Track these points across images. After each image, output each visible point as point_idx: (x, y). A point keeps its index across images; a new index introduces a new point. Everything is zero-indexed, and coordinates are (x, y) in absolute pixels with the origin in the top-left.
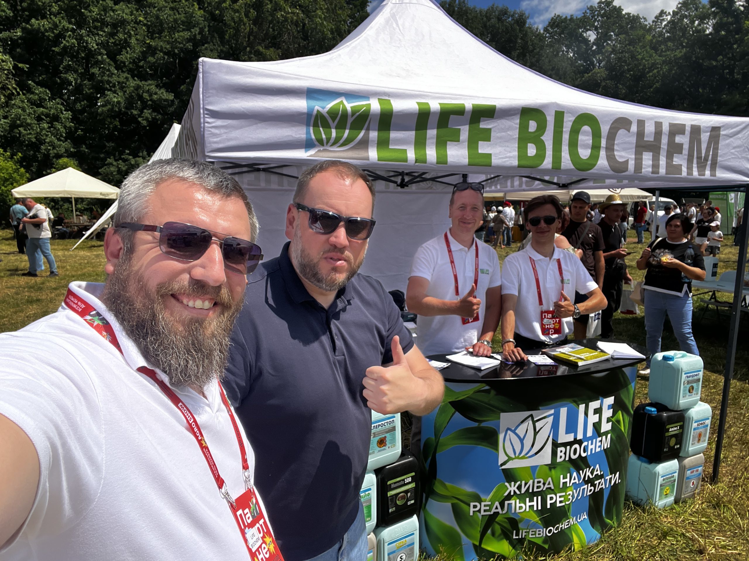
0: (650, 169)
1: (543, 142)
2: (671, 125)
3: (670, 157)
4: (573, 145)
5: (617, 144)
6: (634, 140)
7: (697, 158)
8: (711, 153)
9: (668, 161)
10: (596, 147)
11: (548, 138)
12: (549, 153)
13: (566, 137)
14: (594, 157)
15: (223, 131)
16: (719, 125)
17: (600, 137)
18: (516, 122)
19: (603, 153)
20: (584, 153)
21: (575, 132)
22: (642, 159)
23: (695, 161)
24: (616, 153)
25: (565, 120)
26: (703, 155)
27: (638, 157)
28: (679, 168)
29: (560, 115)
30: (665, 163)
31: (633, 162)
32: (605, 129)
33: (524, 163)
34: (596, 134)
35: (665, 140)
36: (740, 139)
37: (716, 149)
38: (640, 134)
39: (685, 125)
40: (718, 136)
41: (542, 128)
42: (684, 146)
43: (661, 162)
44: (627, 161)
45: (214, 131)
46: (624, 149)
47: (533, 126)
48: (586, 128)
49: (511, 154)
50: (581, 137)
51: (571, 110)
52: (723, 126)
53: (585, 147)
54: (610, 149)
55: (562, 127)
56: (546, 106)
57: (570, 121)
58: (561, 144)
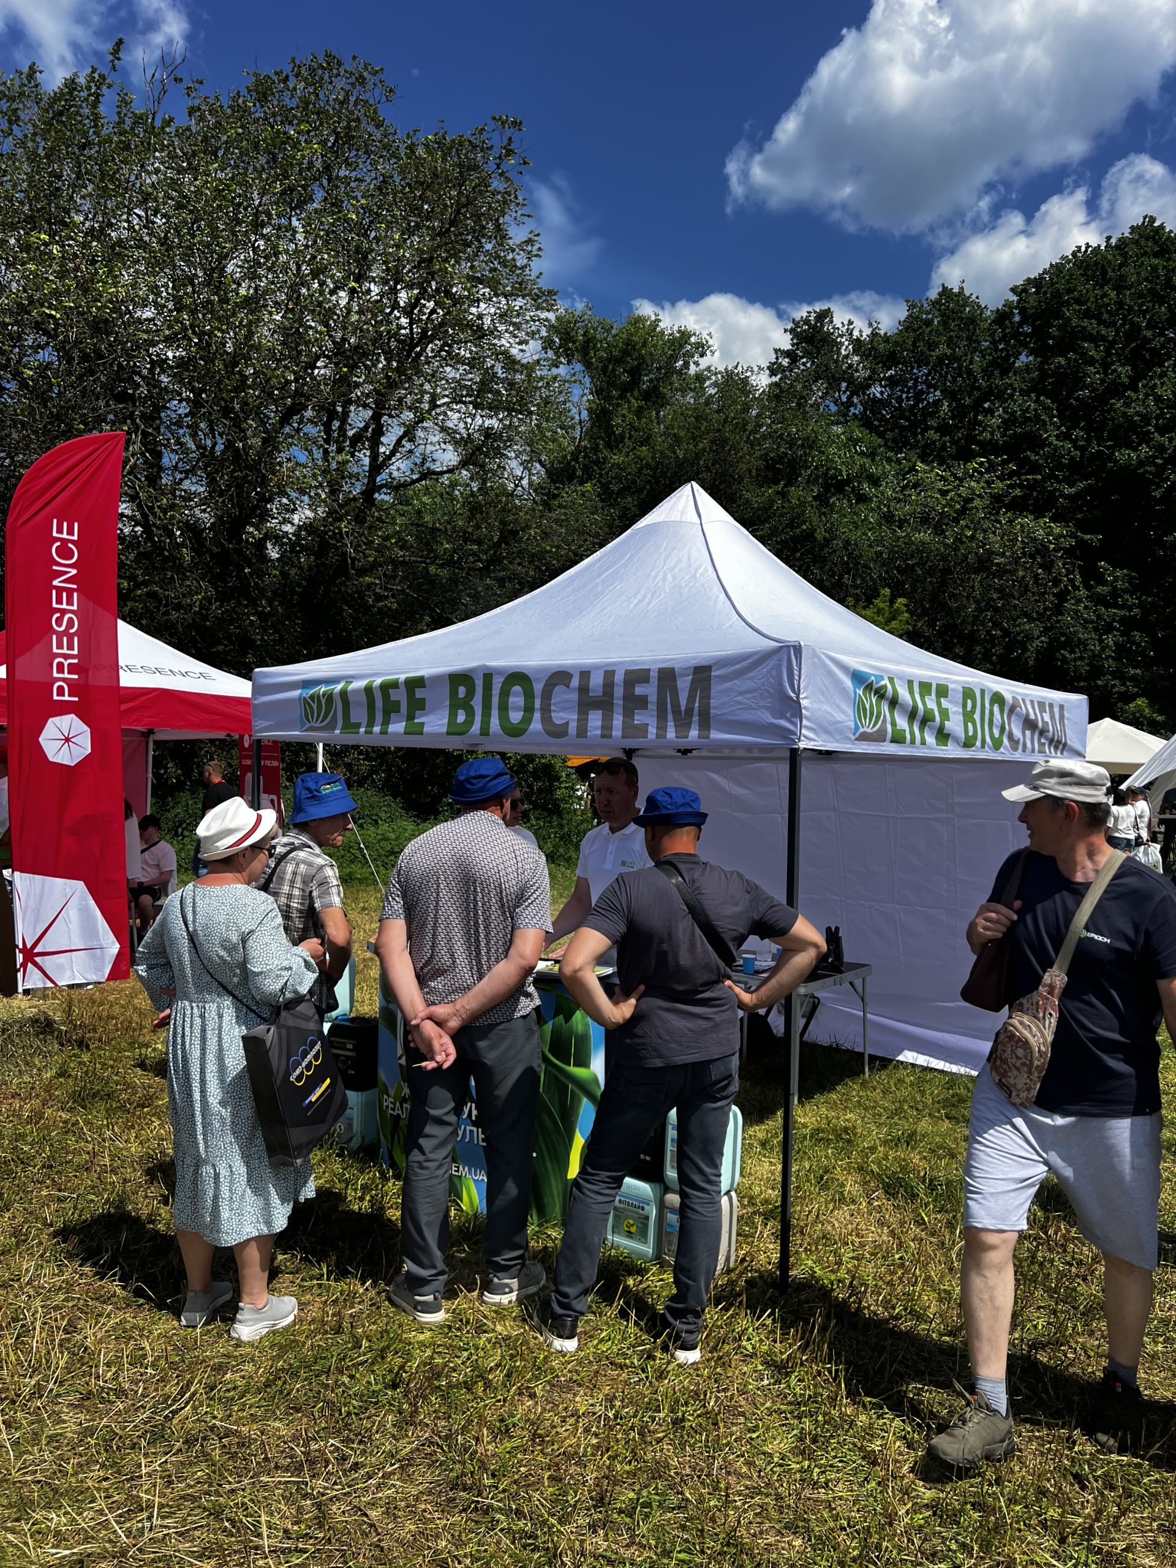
0: (599, 732)
1: (472, 707)
2: (628, 673)
3: (628, 714)
4: (504, 708)
5: (554, 704)
6: (575, 696)
7: (674, 713)
8: (697, 705)
9: (627, 720)
10: (529, 709)
11: (477, 702)
12: (478, 719)
13: (495, 700)
14: (527, 720)
16: (707, 664)
17: (533, 697)
18: (447, 690)
19: (537, 715)
20: (515, 717)
21: (505, 693)
22: (587, 719)
23: (670, 717)
24: (553, 714)
25: (494, 681)
26: (683, 708)
27: (582, 717)
28: (644, 729)
29: (488, 676)
30: (621, 723)
31: (575, 724)
32: (538, 687)
33: (452, 730)
34: (529, 695)
35: (619, 692)
36: (751, 679)
37: (706, 697)
38: (584, 689)
39: (649, 670)
40: (709, 678)
41: (471, 693)
42: (649, 699)
43: (615, 722)
44: (567, 723)
46: (564, 710)
47: (462, 691)
48: (517, 688)
49: (441, 722)
50: (511, 699)
51: (499, 671)
52: (715, 664)
53: (517, 709)
54: (546, 710)
55: (491, 690)
56: (473, 670)
57: (499, 683)
58: (490, 708)
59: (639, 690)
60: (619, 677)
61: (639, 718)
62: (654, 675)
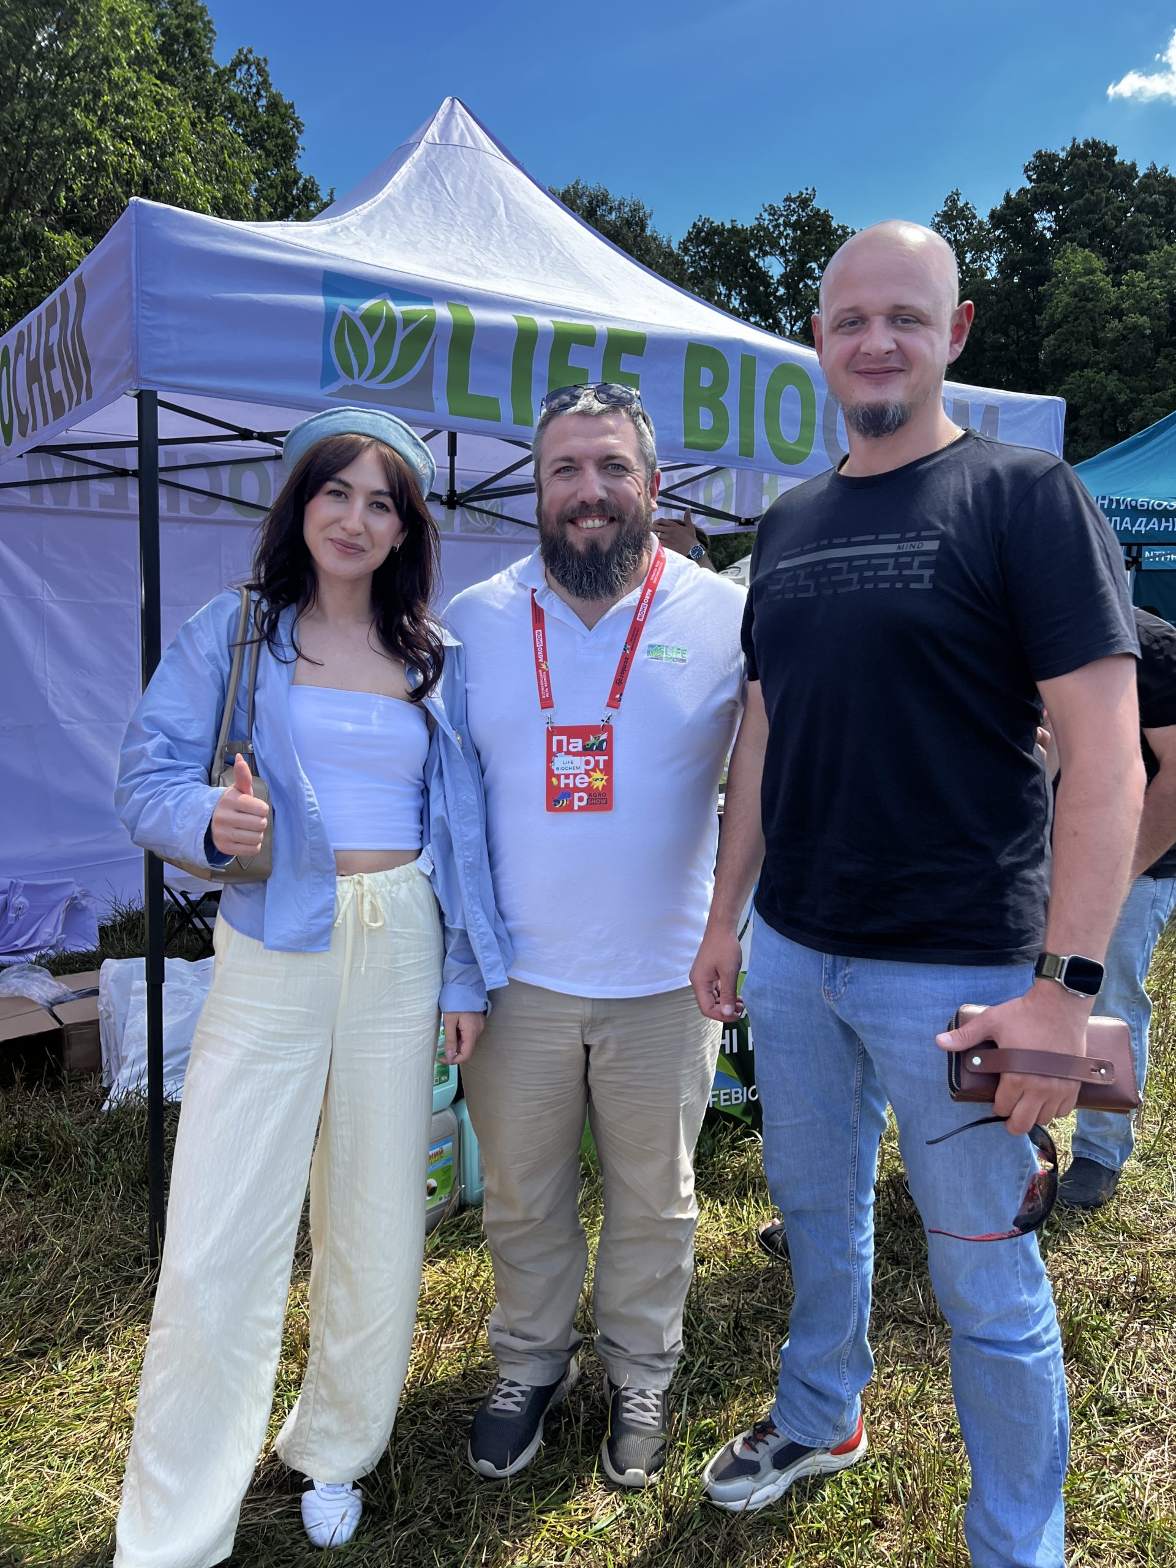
1: (723, 407)
4: (771, 415)
10: (807, 424)
12: (734, 425)
13: (760, 400)
14: (806, 441)
15: (173, 335)
16: (995, 404)
17: (813, 407)
18: (679, 367)
19: (818, 435)
20: (790, 435)
21: (774, 393)
24: (838, 437)
25: (757, 372)
29: (749, 360)
32: (818, 394)
33: (695, 440)
34: (807, 402)
40: (998, 420)
41: (720, 382)
47: (706, 377)
48: (790, 389)
49: (674, 420)
50: (784, 404)
51: (766, 356)
52: (1003, 406)
53: (791, 422)
54: (829, 429)
55: (752, 383)
57: (766, 372)
58: (751, 412)
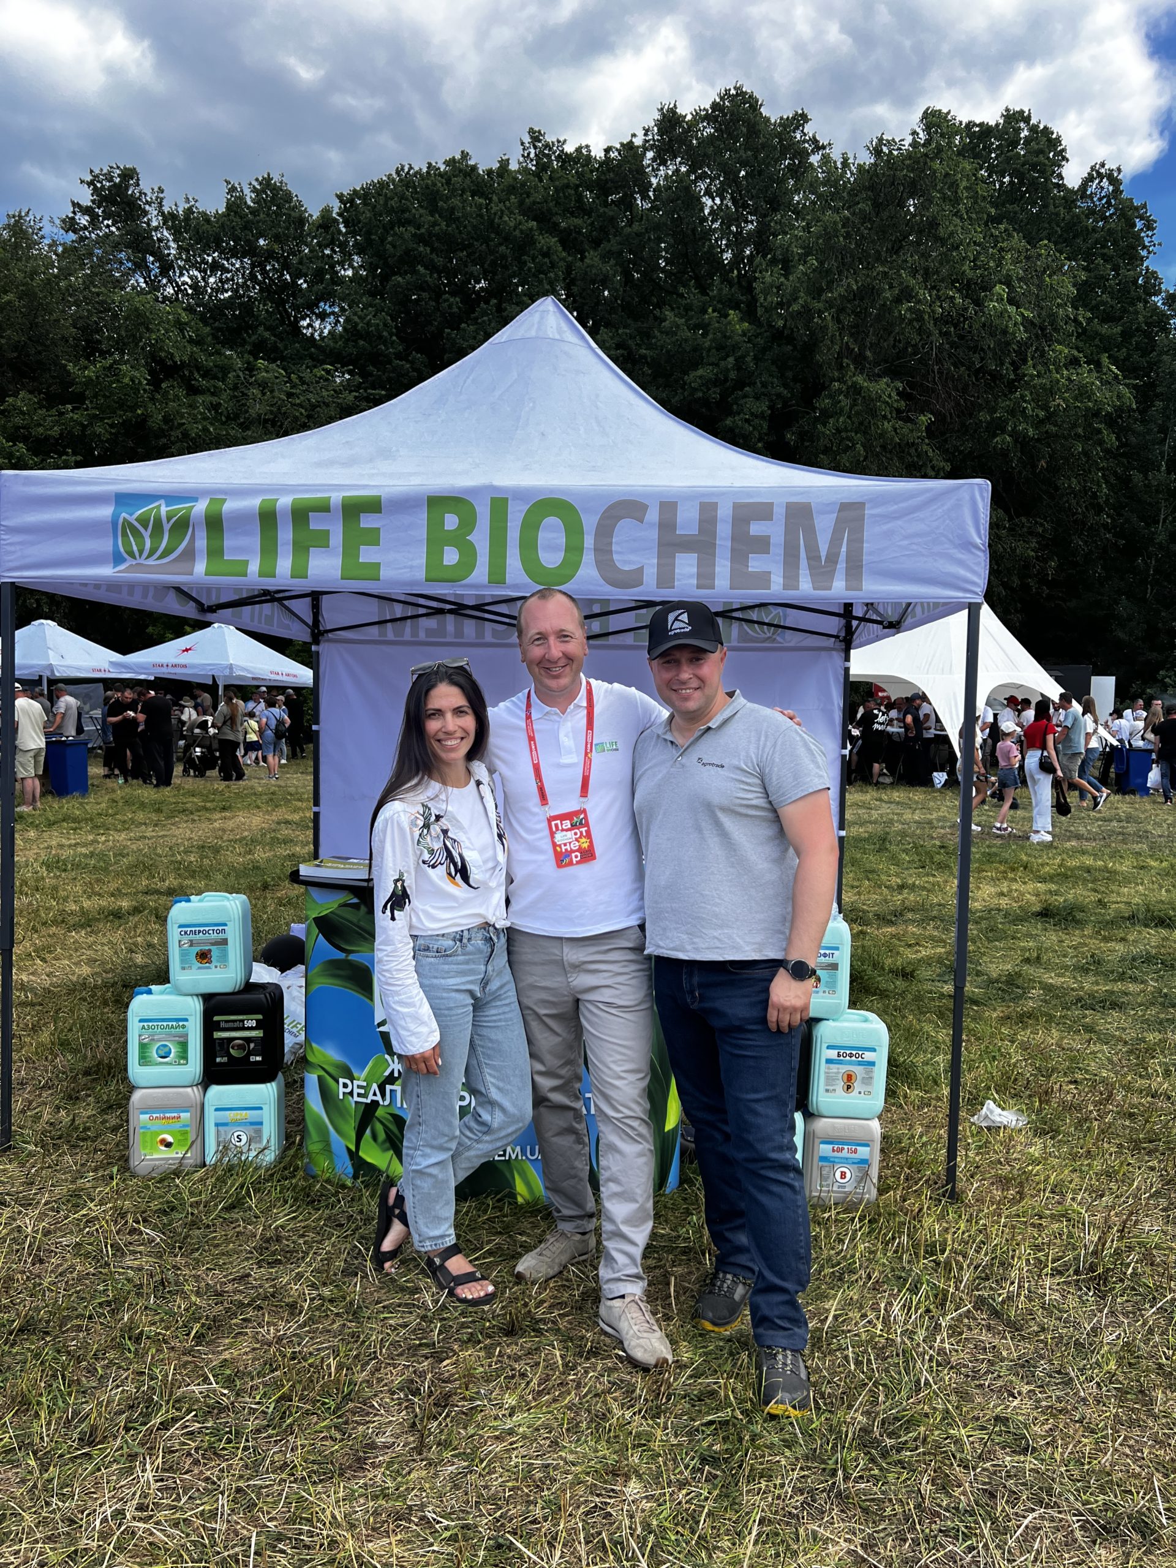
0: (695, 582)
2: (737, 507)
3: (739, 557)
4: (528, 546)
5: (617, 543)
6: (654, 534)
7: (809, 559)
8: (844, 549)
9: (737, 566)
10: (574, 549)
11: (480, 538)
14: (571, 563)
15: (18, 547)
16: (859, 500)
18: (422, 517)
19: (588, 557)
20: (550, 559)
22: (673, 565)
23: (804, 564)
24: (615, 557)
26: (823, 554)
27: (666, 560)
29: (500, 503)
30: (728, 570)
31: (654, 571)
33: (435, 573)
35: (724, 530)
36: (922, 519)
37: (856, 542)
38: (667, 525)
39: (772, 504)
40: (861, 518)
41: (468, 522)
42: (773, 541)
43: (717, 569)
44: (641, 570)
45: (9, 548)
46: (634, 551)
47: (451, 521)
48: (552, 521)
49: (415, 563)
50: (543, 536)
51: (520, 494)
52: (871, 501)
54: (603, 552)
56: (475, 491)
57: (520, 511)
58: (504, 545)
59: (756, 529)
60: (725, 512)
61: (756, 564)
62: (779, 512)
